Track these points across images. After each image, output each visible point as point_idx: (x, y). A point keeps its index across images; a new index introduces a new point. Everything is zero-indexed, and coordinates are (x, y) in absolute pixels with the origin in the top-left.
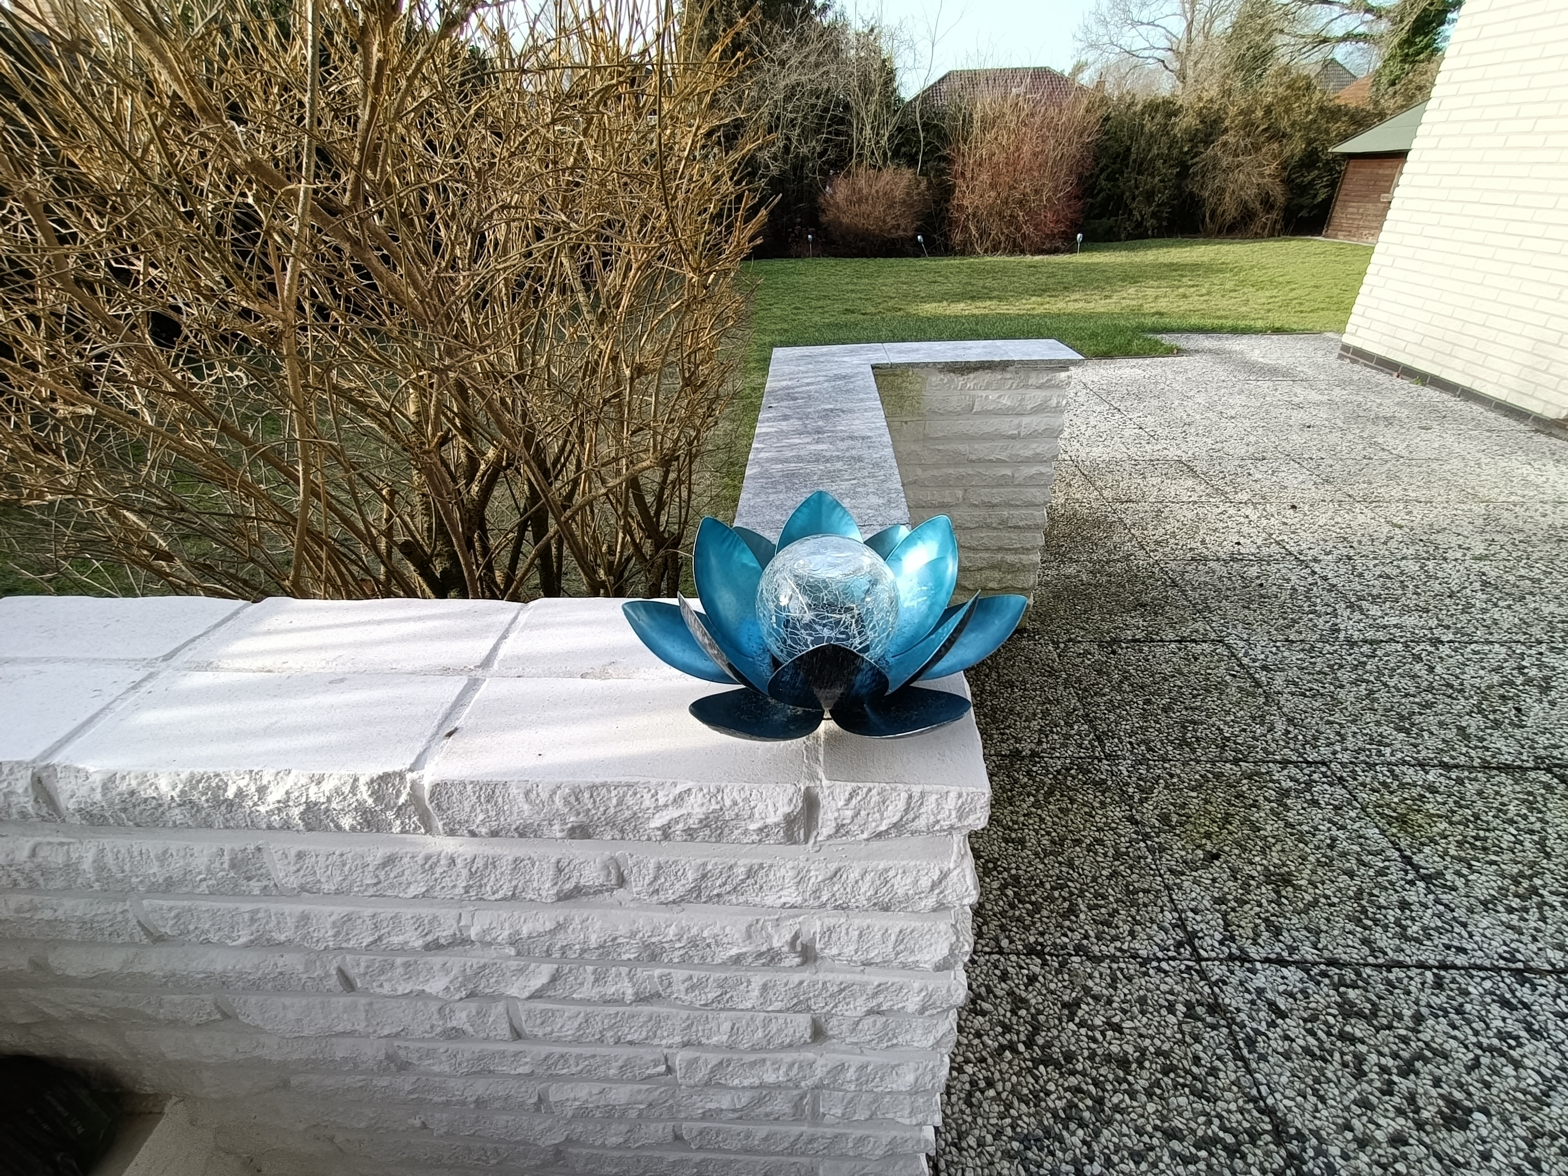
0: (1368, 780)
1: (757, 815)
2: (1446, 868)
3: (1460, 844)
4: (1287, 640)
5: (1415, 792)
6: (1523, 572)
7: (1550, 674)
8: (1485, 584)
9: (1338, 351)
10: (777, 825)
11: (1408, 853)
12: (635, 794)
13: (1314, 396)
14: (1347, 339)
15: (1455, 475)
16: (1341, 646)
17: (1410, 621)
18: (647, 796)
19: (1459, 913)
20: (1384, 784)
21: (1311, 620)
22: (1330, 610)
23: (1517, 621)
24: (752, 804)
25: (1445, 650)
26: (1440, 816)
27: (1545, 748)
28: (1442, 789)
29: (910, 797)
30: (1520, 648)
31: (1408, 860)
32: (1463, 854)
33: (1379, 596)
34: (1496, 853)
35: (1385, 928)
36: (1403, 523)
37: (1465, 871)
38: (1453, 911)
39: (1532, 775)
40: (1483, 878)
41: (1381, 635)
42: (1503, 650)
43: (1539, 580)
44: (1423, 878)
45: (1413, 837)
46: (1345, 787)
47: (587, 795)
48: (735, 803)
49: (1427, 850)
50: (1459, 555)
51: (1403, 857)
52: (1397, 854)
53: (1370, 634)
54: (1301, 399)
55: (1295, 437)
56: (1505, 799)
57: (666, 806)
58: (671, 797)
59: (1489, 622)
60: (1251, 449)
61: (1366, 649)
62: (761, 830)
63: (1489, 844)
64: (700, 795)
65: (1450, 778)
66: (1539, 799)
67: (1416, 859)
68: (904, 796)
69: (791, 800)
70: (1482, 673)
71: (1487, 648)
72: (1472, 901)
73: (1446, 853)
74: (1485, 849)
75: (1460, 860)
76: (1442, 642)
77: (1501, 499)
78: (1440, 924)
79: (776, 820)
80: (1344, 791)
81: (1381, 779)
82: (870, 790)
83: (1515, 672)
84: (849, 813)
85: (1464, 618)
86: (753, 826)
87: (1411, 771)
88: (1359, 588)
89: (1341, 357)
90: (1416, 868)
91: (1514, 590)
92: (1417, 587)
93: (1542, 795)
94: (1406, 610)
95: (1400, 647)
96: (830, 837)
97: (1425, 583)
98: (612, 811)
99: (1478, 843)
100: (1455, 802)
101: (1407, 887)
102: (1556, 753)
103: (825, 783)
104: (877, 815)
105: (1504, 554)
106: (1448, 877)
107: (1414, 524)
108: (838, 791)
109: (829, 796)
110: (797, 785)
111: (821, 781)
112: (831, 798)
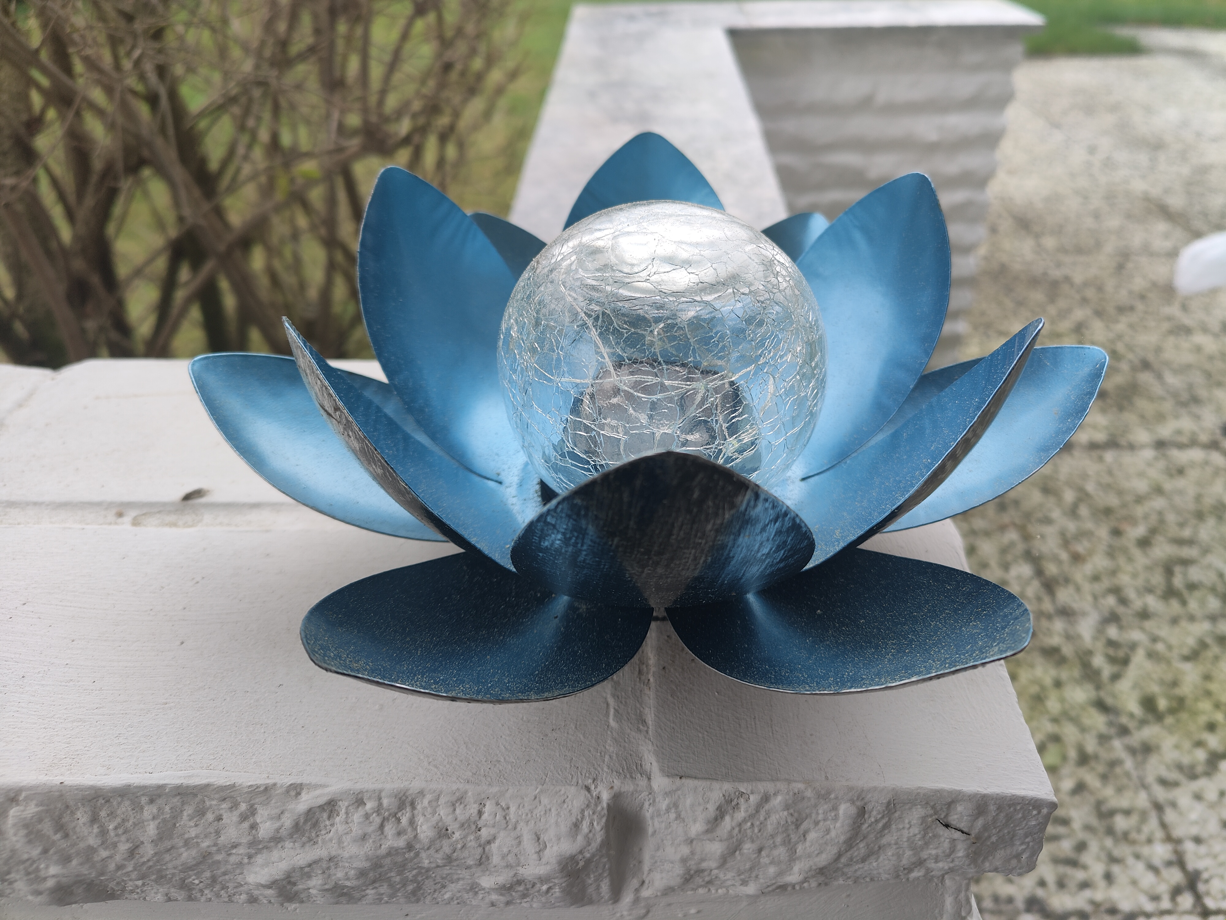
1: (496, 860)
10: (543, 880)
12: (201, 812)
18: (230, 818)
24: (485, 833)
29: (862, 812)
47: (82, 816)
48: (443, 833)
57: (276, 840)
58: (287, 822)
62: (506, 889)
64: (357, 816)
68: (845, 810)
69: (576, 826)
79: (542, 870)
82: (766, 798)
84: (716, 848)
86: (487, 882)
96: (668, 891)
98: (148, 850)
103: (660, 782)
104: (781, 852)
108: (688, 802)
109: (668, 810)
110: (593, 787)
111: (649, 779)
112: (673, 816)
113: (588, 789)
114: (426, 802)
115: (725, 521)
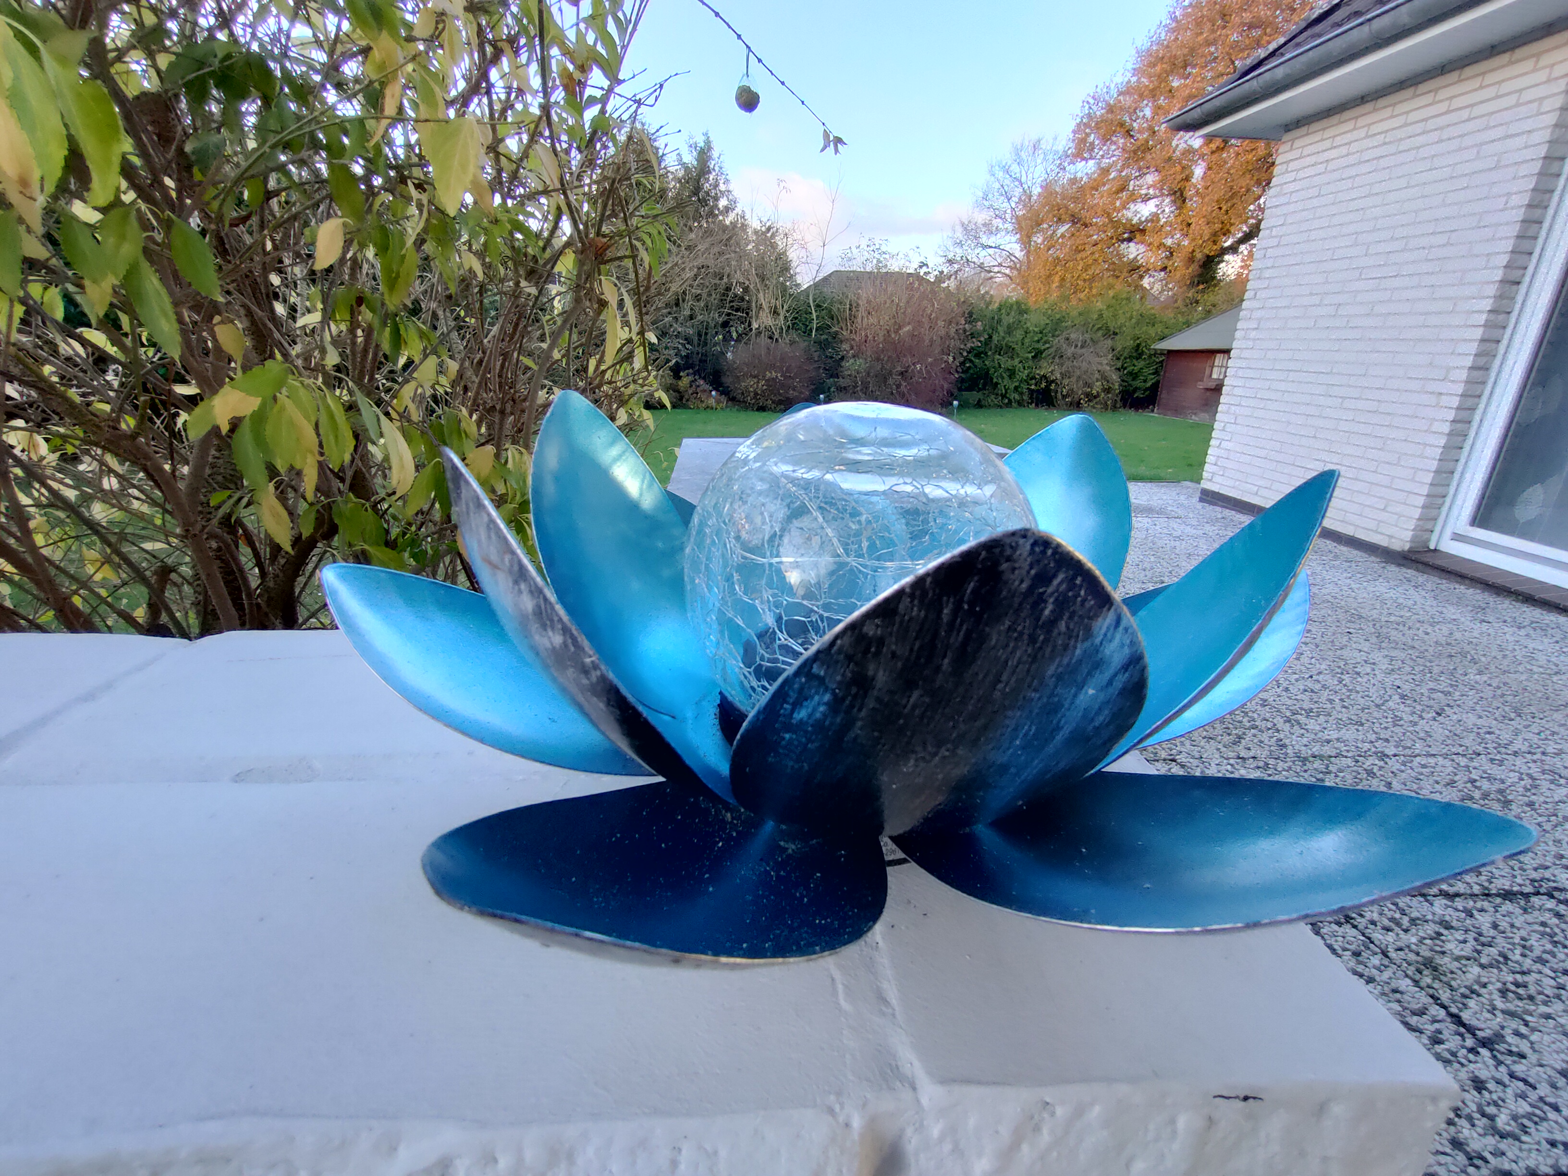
0: (1375, 916)
2: (1503, 1028)
3: (1503, 992)
4: (1239, 758)
5: (1430, 929)
6: (1431, 685)
7: (1502, 786)
8: (1403, 697)
9: (1198, 494)
11: (1454, 1010)
13: (1189, 530)
14: (1205, 485)
15: (1336, 598)
16: (1294, 762)
17: (1349, 734)
19: (1544, 1090)
20: (1392, 919)
21: (1255, 736)
22: (1269, 725)
23: (1447, 732)
25: (1394, 764)
26: (1468, 959)
27: (1535, 869)
28: (1454, 923)
30: (1463, 761)
31: (1457, 1019)
32: (1511, 1007)
33: (1311, 710)
34: (1545, 1003)
35: (1470, 1118)
36: (1308, 640)
37: (1523, 1030)
38: (1535, 1088)
39: (1535, 900)
40: (1546, 1037)
41: (1327, 750)
42: (1448, 763)
43: (1449, 692)
44: (1486, 1043)
45: (1452, 989)
46: (1355, 927)
49: (1471, 1003)
50: (1368, 670)
51: (1451, 1015)
52: (1442, 1013)
53: (1316, 749)
54: (1179, 533)
55: (1184, 564)
56: (1523, 933)
59: (1422, 735)
60: (1149, 574)
61: (1317, 764)
63: (1532, 990)
65: (1457, 910)
66: (1557, 930)
67: (1465, 1016)
70: (1438, 787)
71: (1432, 761)
72: (1548, 1069)
73: (1495, 1008)
74: (1531, 998)
75: (1512, 1014)
76: (1388, 756)
77: (1383, 619)
78: (1529, 1109)
80: (1354, 932)
81: (1389, 914)
82: (1079, 1111)
83: (1469, 785)
85: (1397, 730)
87: (1415, 902)
88: (1289, 702)
89: (1201, 500)
90: (1471, 1030)
91: (1431, 703)
92: (1342, 700)
93: (1557, 926)
94: (1340, 724)
95: (1349, 762)
97: (1348, 697)
99: (1521, 991)
100: (1476, 940)
101: (1471, 1056)
102: (1547, 874)
103: (930, 1093)
105: (1408, 669)
106: (1509, 1039)
107: (1317, 641)
108: (972, 1122)
109: (941, 1140)
110: (837, 1108)
111: (914, 1089)
112: (947, 1147)
113: (831, 1111)
114: (590, 1151)
115: (1074, 661)
